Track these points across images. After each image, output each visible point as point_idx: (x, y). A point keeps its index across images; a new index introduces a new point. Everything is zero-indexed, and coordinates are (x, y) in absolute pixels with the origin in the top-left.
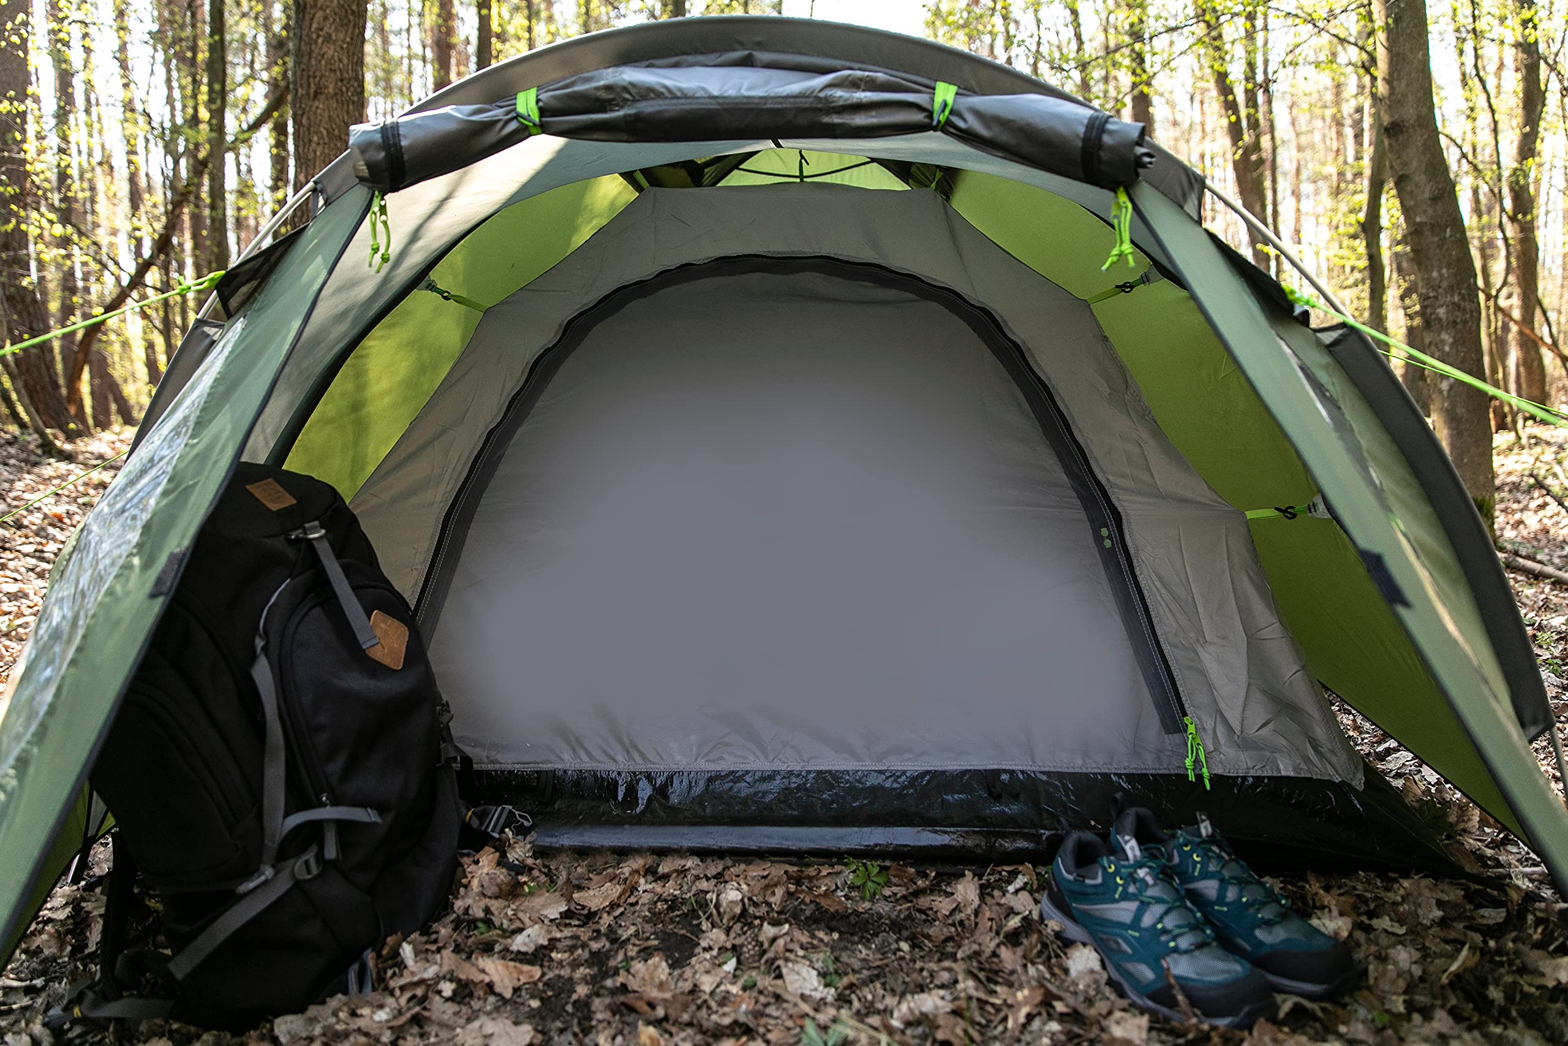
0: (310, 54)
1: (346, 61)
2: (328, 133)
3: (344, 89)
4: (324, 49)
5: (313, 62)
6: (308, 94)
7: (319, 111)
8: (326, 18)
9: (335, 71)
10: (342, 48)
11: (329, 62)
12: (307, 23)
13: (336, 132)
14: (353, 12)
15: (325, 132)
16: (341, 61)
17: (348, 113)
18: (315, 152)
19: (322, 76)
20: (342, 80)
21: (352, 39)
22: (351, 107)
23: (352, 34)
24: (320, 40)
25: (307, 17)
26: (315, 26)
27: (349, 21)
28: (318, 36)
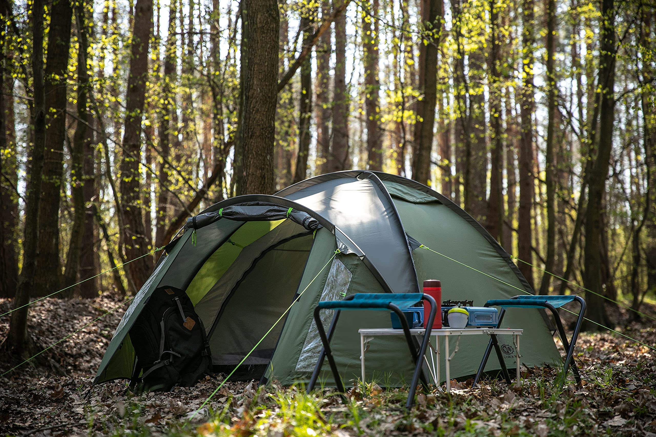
0: (250, 117)
1: (265, 120)
2: (256, 153)
3: (264, 132)
4: (256, 116)
5: (251, 122)
6: (248, 136)
7: (252, 144)
8: (257, 102)
9: (260, 125)
10: (263, 114)
11: (257, 122)
12: (249, 105)
13: (260, 152)
14: (269, 97)
15: (254, 153)
16: (262, 120)
17: (265, 143)
18: (250, 162)
19: (254, 128)
20: (263, 129)
21: (268, 109)
22: (267, 140)
23: (269, 106)
24: (254, 112)
25: (249, 102)
26: (252, 106)
27: (267, 101)
28: (253, 110)
